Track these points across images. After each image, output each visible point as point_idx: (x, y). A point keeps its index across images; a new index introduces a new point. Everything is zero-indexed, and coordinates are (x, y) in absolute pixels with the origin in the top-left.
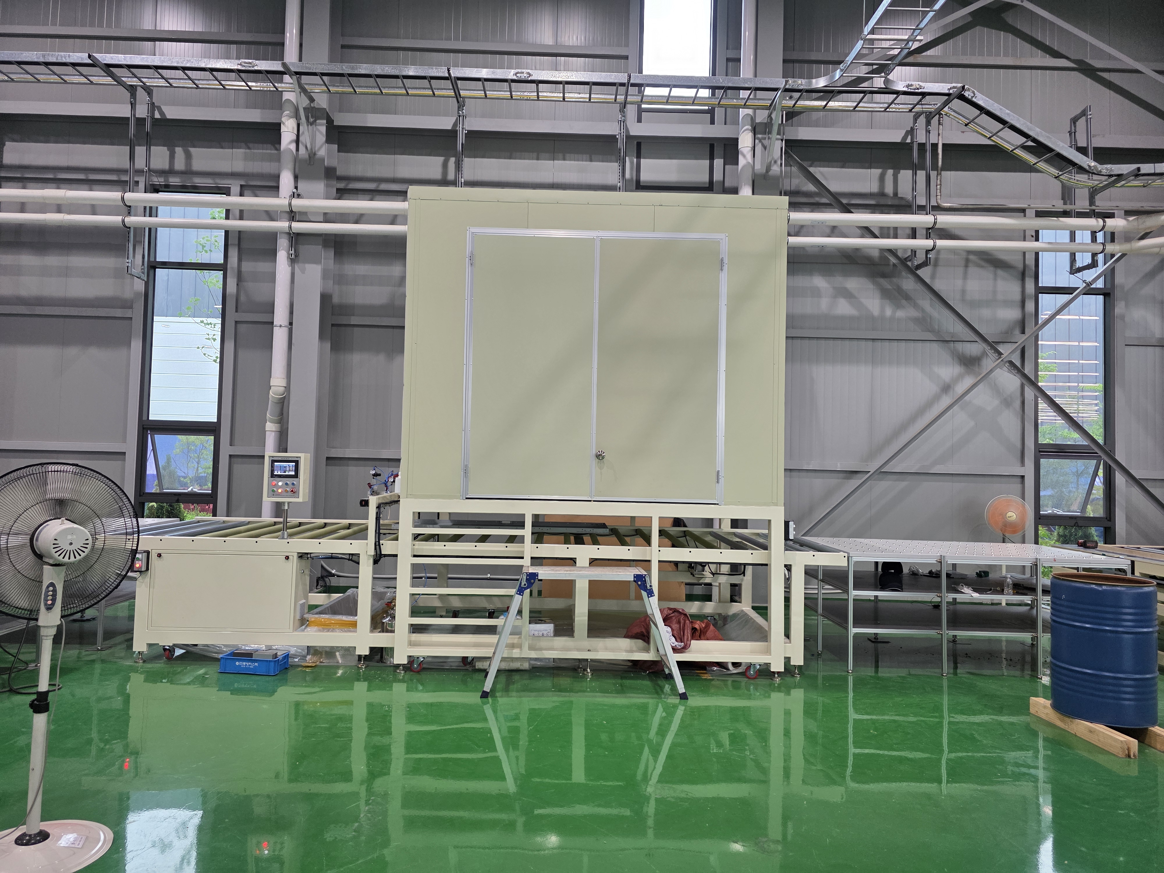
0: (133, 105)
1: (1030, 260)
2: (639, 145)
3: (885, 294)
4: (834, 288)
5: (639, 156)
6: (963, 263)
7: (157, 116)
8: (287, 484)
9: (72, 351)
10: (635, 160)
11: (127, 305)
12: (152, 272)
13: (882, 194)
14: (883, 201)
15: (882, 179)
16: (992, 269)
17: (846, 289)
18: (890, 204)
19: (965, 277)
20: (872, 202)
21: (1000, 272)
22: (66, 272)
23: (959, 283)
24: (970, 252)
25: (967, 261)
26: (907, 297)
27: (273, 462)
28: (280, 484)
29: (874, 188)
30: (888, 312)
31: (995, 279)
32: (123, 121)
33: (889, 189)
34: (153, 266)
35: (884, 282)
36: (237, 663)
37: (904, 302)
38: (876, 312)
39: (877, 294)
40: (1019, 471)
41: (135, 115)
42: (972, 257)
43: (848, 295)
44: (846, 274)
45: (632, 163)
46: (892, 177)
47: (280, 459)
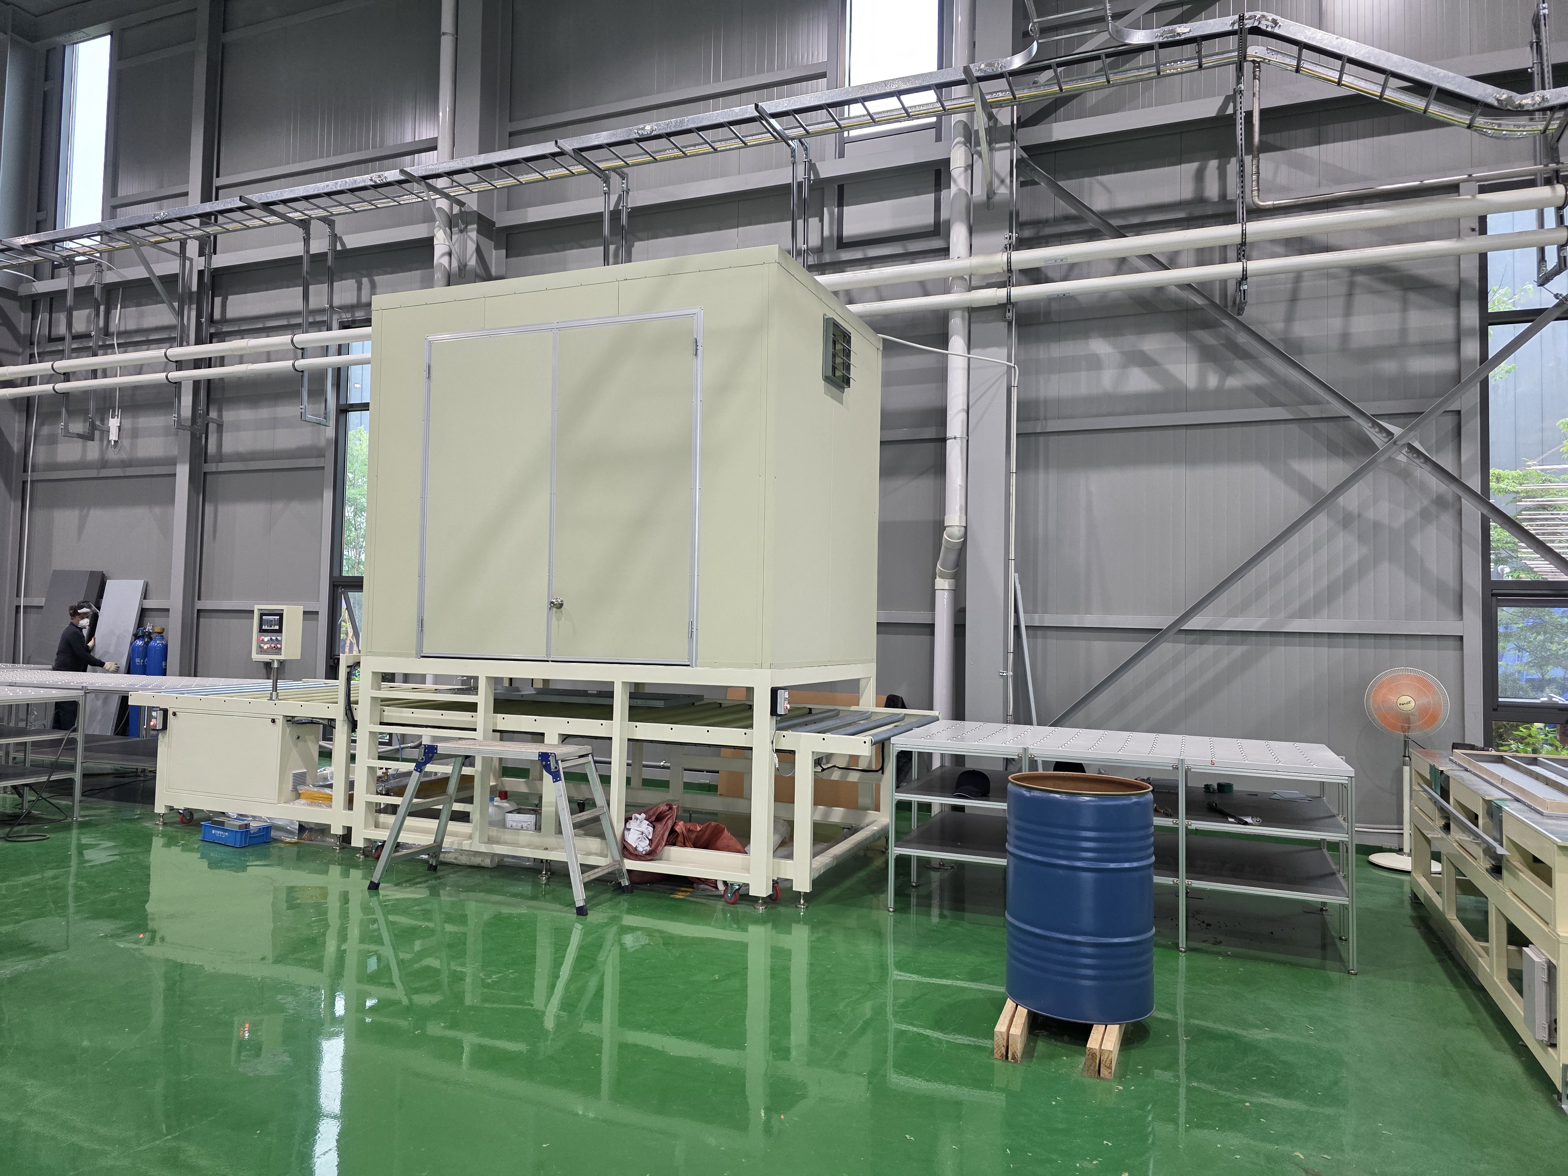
0: (307, 240)
1: (1470, 270)
2: (841, 188)
3: (1207, 355)
4: (1122, 353)
5: (841, 205)
6: (1343, 290)
7: (339, 248)
8: (271, 639)
9: (279, 506)
10: (836, 209)
11: (320, 453)
12: (342, 417)
13: (1200, 200)
14: (1198, 211)
15: (1199, 176)
16: (1398, 293)
17: (1142, 354)
18: (1210, 213)
19: (1348, 312)
20: (1181, 215)
21: (1413, 297)
22: (274, 424)
23: (1336, 324)
24: (1355, 270)
25: (1352, 285)
26: (1244, 355)
27: (262, 615)
28: (266, 639)
29: (1187, 192)
30: (1213, 381)
31: (1404, 309)
32: (295, 261)
33: (1212, 191)
34: (344, 410)
35: (1206, 337)
36: (213, 832)
37: (1238, 363)
38: (1191, 383)
39: (1193, 355)
40: (1451, 627)
41: (308, 252)
42: (1360, 279)
43: (1146, 361)
44: (1143, 329)
45: (831, 214)
46: (1217, 172)
47: (267, 612)
